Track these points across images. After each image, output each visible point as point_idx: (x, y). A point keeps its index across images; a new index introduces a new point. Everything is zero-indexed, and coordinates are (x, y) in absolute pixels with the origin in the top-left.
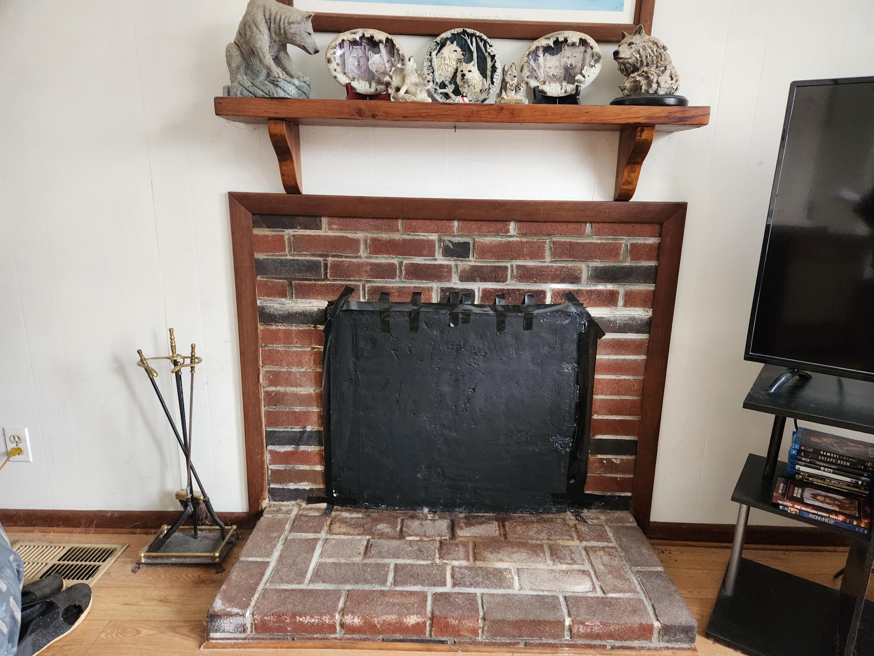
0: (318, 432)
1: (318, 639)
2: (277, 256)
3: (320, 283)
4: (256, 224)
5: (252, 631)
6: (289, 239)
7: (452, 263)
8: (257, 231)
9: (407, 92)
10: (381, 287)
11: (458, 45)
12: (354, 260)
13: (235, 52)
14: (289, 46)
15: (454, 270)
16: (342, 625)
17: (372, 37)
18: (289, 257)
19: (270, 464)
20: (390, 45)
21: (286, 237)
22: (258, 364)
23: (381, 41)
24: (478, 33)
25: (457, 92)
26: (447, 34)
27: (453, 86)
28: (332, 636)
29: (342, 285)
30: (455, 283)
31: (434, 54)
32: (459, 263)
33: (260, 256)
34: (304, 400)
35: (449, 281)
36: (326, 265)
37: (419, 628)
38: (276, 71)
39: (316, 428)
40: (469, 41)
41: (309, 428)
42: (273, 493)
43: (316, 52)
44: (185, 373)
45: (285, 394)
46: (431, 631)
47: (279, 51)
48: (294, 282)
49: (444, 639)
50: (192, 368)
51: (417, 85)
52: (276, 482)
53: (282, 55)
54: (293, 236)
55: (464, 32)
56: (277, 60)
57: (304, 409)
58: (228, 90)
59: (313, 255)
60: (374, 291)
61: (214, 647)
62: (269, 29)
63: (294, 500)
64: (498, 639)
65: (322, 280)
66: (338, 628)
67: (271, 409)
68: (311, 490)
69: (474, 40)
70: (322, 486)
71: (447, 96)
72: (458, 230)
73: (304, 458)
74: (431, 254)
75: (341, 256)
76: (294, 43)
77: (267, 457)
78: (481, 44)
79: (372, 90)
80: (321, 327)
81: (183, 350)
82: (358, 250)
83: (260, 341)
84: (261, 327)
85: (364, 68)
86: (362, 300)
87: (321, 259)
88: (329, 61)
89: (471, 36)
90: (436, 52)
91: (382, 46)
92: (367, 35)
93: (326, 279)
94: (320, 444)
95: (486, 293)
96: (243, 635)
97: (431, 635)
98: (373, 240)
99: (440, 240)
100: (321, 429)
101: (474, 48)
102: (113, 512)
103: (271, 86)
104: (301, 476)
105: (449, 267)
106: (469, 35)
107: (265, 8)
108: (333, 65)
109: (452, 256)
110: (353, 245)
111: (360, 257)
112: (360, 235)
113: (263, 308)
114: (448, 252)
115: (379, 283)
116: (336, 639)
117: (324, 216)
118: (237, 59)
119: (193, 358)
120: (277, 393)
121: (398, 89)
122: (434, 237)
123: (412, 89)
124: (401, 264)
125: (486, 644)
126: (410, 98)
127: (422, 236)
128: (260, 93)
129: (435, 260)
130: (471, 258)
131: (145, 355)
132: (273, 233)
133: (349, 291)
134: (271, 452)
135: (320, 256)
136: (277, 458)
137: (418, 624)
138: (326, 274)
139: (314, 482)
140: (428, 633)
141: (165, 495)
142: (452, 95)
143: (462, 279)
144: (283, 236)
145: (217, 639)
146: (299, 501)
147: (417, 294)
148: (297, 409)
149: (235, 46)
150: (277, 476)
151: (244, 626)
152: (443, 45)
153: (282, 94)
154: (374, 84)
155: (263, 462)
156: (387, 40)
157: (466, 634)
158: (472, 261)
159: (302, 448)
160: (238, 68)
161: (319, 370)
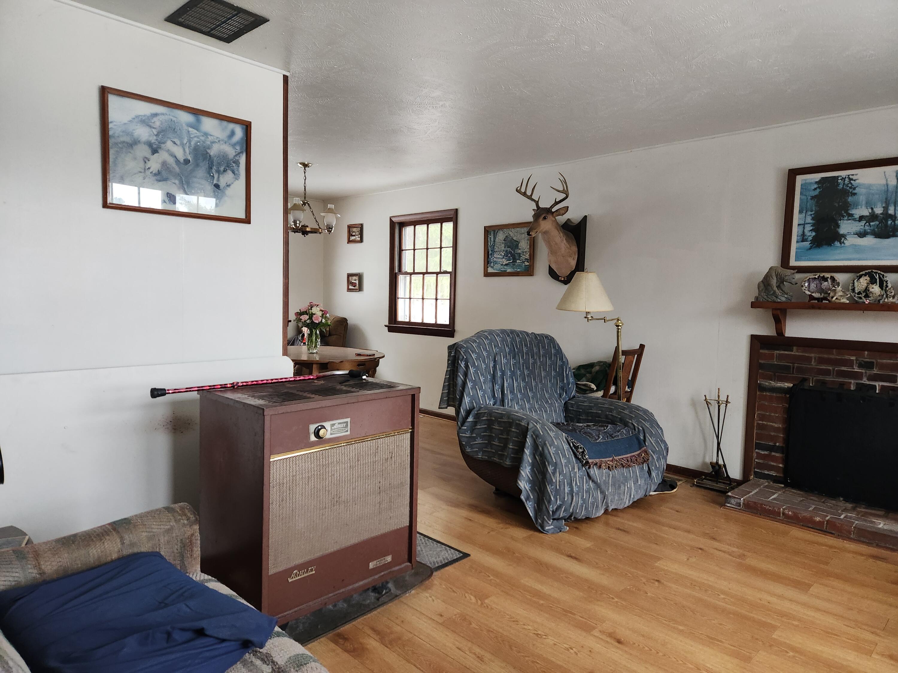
0: (782, 447)
1: (771, 517)
2: (770, 362)
3: (790, 375)
4: (762, 348)
5: (743, 507)
6: (776, 355)
7: (864, 371)
8: (761, 351)
9: (837, 299)
10: (822, 380)
11: (869, 276)
12: (809, 366)
13: (762, 285)
14: (784, 283)
15: (864, 374)
16: (784, 514)
17: (824, 276)
18: (776, 363)
19: (756, 459)
20: (833, 279)
21: (775, 354)
22: (755, 409)
23: (828, 278)
24: (879, 272)
25: (867, 296)
26: (864, 272)
27: (865, 294)
28: (779, 518)
29: (800, 377)
30: (865, 381)
31: (855, 281)
32: (867, 371)
33: (762, 361)
34: (776, 430)
35: (861, 380)
36: (793, 368)
37: (821, 523)
38: (778, 292)
39: (781, 445)
40: (875, 275)
41: (777, 444)
42: (756, 473)
43: (796, 284)
44: (723, 407)
45: (767, 425)
46: (826, 526)
47: (780, 283)
48: (776, 374)
49: (833, 532)
50: (726, 405)
51: (841, 296)
52: (758, 469)
53: (781, 285)
54: (779, 354)
55: (872, 271)
56: (778, 287)
57: (775, 434)
58: (757, 298)
59: (787, 363)
60: (818, 381)
61: (727, 509)
62: (777, 277)
63: (767, 480)
64: (862, 539)
65: (791, 374)
66: (781, 515)
67: (759, 432)
68: (776, 476)
69: (877, 274)
70: (782, 475)
71: (860, 298)
72: (867, 355)
73: (774, 459)
74: (852, 366)
75: (802, 364)
76: (786, 282)
77: (755, 455)
78: (881, 276)
79: (822, 296)
80: (788, 396)
81: (723, 398)
82: (811, 362)
83: (757, 399)
84: (758, 393)
85: (819, 287)
86: (811, 385)
87: (791, 364)
88: (802, 286)
89: (876, 273)
90: (856, 280)
91: (829, 279)
92: (821, 275)
93: (793, 373)
94: (783, 453)
95: (883, 387)
96: (739, 508)
97: (826, 529)
98: (819, 358)
99: (857, 360)
100: (784, 446)
101: (877, 277)
102: (681, 467)
103: (775, 298)
104: (771, 468)
105: (862, 373)
106: (874, 273)
107: (776, 270)
108: (804, 288)
109: (864, 368)
110: (809, 359)
111: (812, 365)
112: (813, 355)
113: (760, 384)
114: (860, 366)
115: (821, 377)
116: (780, 519)
117: (795, 346)
118: (762, 287)
119: (727, 402)
120: (763, 424)
121: (832, 297)
122: (853, 358)
123: (839, 298)
124: (834, 369)
125: (855, 540)
126: (837, 301)
127: (847, 357)
128: (770, 300)
129: (854, 369)
130: (875, 369)
131: (708, 398)
132: (769, 352)
133: (804, 380)
134: (757, 452)
135: (791, 363)
136: (759, 456)
137: (820, 521)
138: (793, 371)
139: (778, 472)
140: (825, 528)
141: (704, 464)
142: (863, 298)
143: (869, 379)
144: (774, 354)
145: (728, 506)
146: (769, 481)
147: (842, 384)
148: (773, 434)
149: (761, 283)
150: (759, 465)
151: (740, 503)
152: (860, 277)
153: (779, 301)
154: (823, 294)
155: (752, 457)
156: (831, 277)
157: (845, 532)
158: (875, 371)
159: (773, 454)
160: (762, 290)
161: (786, 416)
